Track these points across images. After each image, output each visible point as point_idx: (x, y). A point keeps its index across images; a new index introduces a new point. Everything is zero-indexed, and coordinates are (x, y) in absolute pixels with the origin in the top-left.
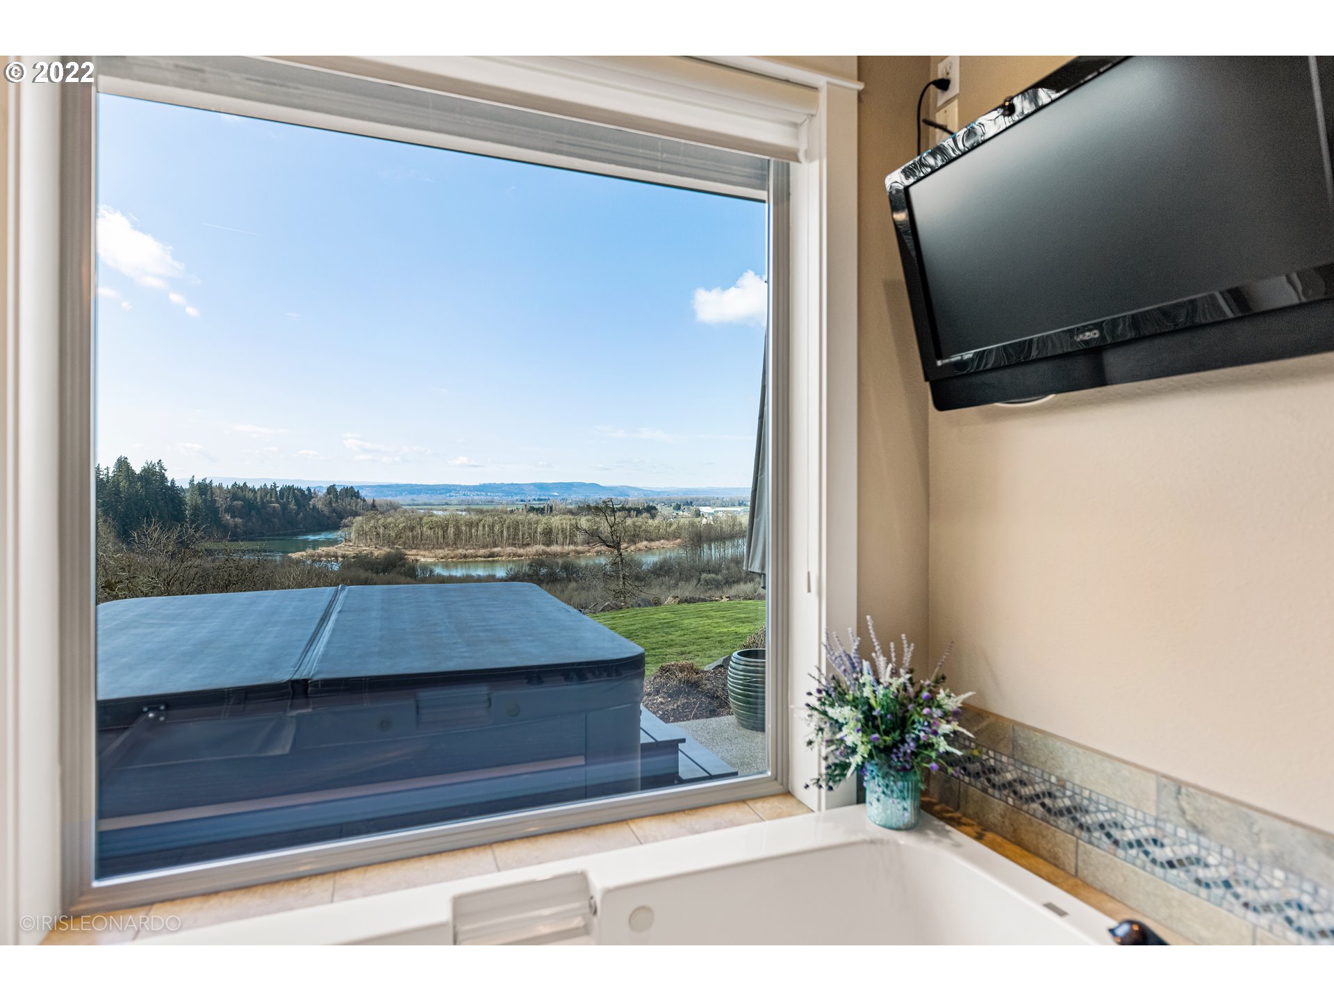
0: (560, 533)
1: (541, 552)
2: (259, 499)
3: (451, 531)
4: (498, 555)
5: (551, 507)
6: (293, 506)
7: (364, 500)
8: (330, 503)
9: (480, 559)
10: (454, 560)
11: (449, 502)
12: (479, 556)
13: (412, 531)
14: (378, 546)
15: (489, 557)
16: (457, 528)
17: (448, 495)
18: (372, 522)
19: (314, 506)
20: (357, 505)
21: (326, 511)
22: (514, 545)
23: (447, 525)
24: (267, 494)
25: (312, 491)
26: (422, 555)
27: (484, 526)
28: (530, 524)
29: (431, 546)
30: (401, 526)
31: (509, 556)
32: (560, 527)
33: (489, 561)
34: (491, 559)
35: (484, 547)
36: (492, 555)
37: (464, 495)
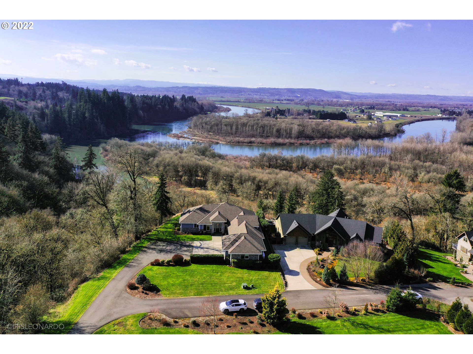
0: (285, 132)
1: (273, 142)
2: (153, 103)
3: (234, 127)
4: (254, 142)
5: (289, 110)
6: (167, 107)
7: (198, 103)
8: (183, 105)
9: (245, 144)
10: (234, 143)
11: (240, 101)
12: (245, 143)
13: (217, 126)
14: (202, 133)
15: (249, 143)
16: (237, 125)
17: (240, 94)
18: (200, 120)
19: (176, 106)
20: (194, 105)
21: (181, 109)
22: (262, 136)
23: (233, 124)
24: (156, 100)
25: (175, 97)
26: (220, 140)
27: (249, 126)
28: (270, 126)
29: (225, 134)
30: (213, 123)
31: (258, 143)
32: (285, 129)
33: (249, 145)
34: (250, 144)
35: (248, 136)
36: (251, 142)
37: (249, 94)
